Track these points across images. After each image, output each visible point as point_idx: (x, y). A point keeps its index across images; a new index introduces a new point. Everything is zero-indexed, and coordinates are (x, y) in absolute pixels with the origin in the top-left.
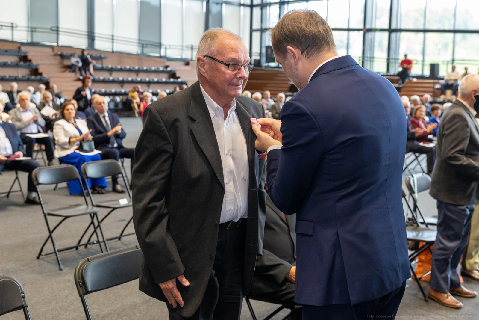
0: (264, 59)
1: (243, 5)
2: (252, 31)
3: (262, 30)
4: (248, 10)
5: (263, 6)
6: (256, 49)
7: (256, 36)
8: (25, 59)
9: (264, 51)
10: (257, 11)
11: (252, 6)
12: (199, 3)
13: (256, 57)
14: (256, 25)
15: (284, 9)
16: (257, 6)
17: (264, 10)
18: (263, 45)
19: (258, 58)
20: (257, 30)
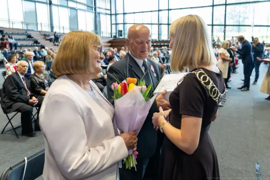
1: (108, 14)
2: (111, 24)
3: (116, 24)
4: (110, 16)
5: (116, 14)
8: (29, 36)
9: (117, 32)
10: (113, 17)
11: (111, 15)
12: (92, 13)
14: (114, 22)
15: (125, 16)
16: (113, 14)
18: (118, 29)
19: (115, 35)
20: (114, 24)
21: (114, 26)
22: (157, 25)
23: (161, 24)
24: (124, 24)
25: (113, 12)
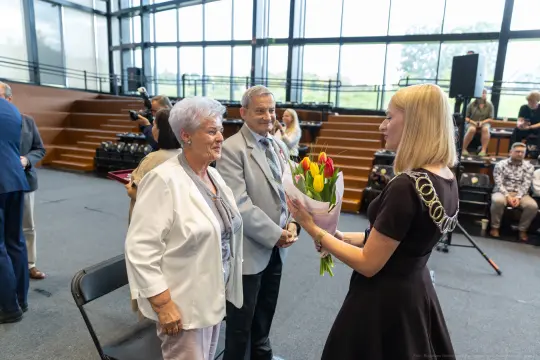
0: (126, 88)
2: (111, 49)
3: (123, 48)
4: (103, 22)
5: (124, 15)
6: (117, 71)
7: (116, 54)
9: (126, 74)
10: (115, 22)
11: (109, 16)
15: (148, 18)
16: (114, 15)
17: (124, 21)
18: (125, 68)
20: (116, 48)
22: (250, 48)
23: (262, 43)
24: (145, 46)
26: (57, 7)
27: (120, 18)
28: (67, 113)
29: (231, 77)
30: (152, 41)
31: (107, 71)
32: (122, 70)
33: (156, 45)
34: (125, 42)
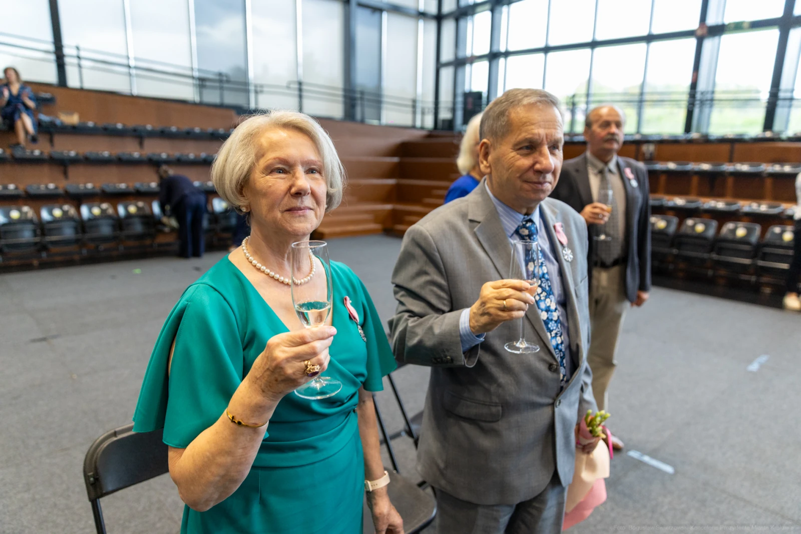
1: (425, 16)
2: (439, 66)
3: (460, 63)
4: (433, 26)
5: (460, 15)
9: (460, 99)
10: (448, 27)
11: (439, 18)
13: (445, 115)
14: (447, 55)
15: (501, 13)
16: (448, 16)
17: (462, 23)
18: (460, 91)
19: (449, 116)
20: (447, 64)
21: (447, 74)
22: (692, 42)
23: (718, 30)
24: (493, 56)
25: (449, 6)
26: (377, 15)
27: (457, 20)
28: (396, 160)
29: (642, 94)
30: (502, 49)
31: (431, 98)
32: (455, 95)
33: (507, 54)
34: (461, 55)
